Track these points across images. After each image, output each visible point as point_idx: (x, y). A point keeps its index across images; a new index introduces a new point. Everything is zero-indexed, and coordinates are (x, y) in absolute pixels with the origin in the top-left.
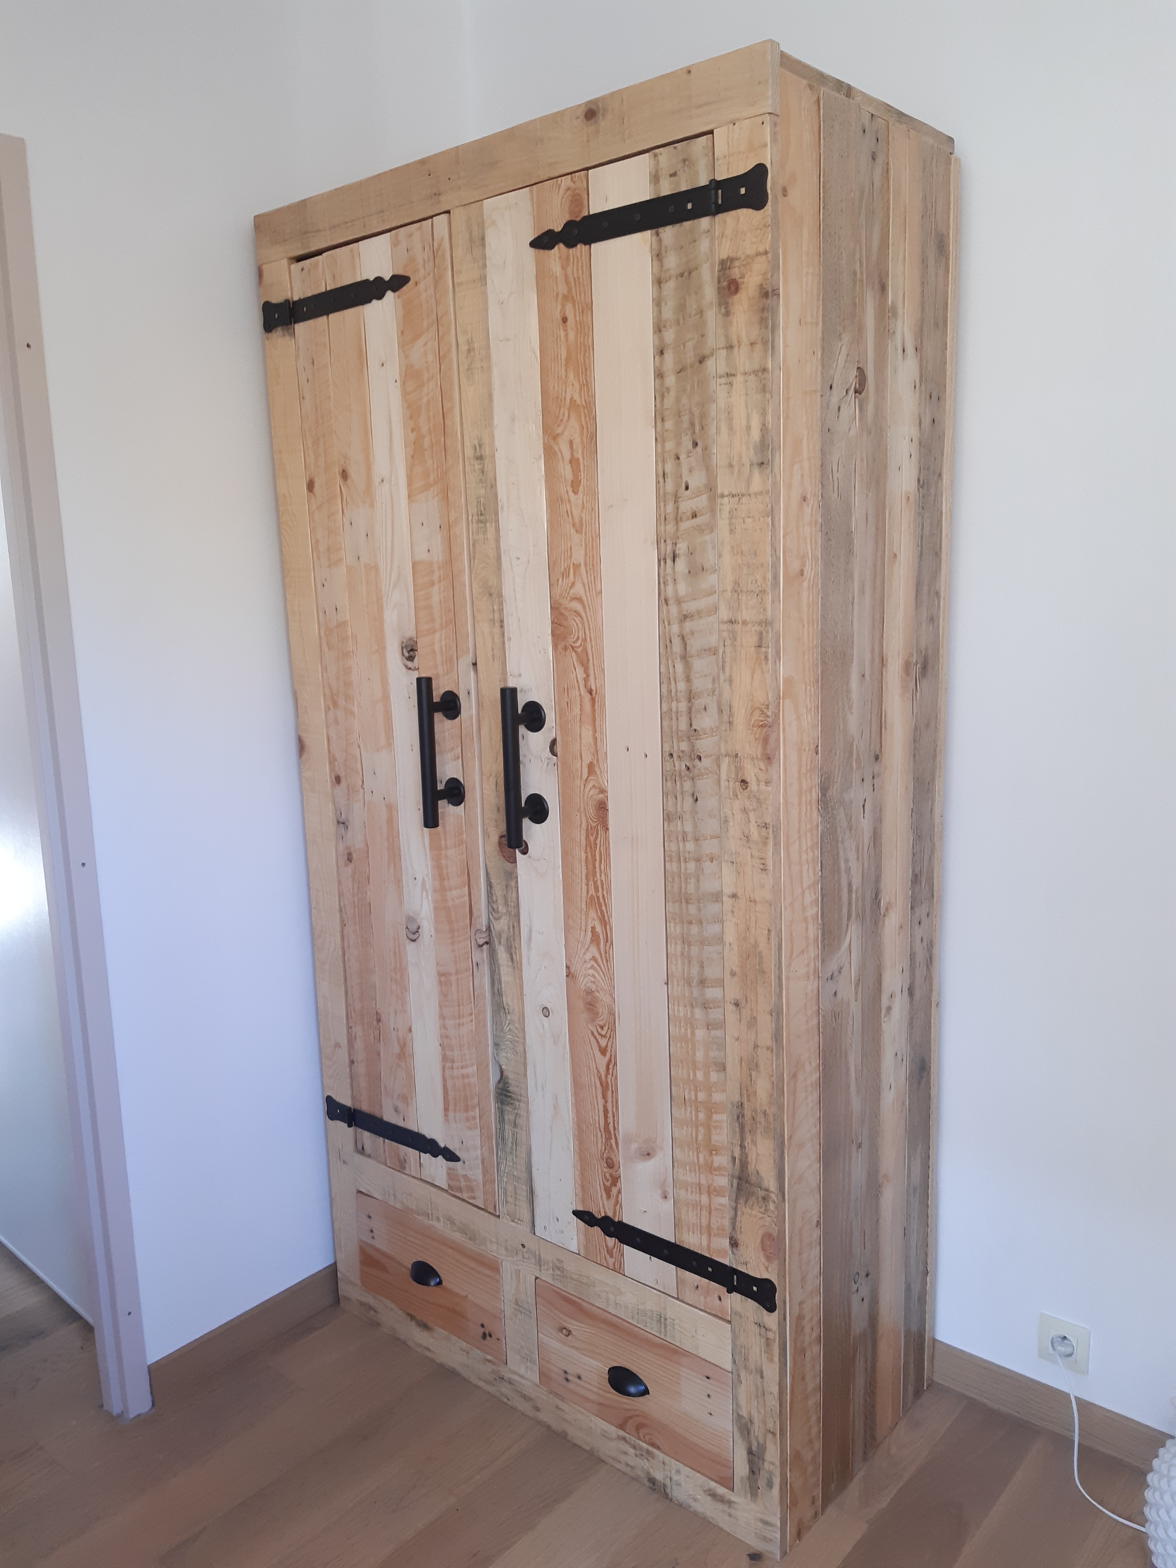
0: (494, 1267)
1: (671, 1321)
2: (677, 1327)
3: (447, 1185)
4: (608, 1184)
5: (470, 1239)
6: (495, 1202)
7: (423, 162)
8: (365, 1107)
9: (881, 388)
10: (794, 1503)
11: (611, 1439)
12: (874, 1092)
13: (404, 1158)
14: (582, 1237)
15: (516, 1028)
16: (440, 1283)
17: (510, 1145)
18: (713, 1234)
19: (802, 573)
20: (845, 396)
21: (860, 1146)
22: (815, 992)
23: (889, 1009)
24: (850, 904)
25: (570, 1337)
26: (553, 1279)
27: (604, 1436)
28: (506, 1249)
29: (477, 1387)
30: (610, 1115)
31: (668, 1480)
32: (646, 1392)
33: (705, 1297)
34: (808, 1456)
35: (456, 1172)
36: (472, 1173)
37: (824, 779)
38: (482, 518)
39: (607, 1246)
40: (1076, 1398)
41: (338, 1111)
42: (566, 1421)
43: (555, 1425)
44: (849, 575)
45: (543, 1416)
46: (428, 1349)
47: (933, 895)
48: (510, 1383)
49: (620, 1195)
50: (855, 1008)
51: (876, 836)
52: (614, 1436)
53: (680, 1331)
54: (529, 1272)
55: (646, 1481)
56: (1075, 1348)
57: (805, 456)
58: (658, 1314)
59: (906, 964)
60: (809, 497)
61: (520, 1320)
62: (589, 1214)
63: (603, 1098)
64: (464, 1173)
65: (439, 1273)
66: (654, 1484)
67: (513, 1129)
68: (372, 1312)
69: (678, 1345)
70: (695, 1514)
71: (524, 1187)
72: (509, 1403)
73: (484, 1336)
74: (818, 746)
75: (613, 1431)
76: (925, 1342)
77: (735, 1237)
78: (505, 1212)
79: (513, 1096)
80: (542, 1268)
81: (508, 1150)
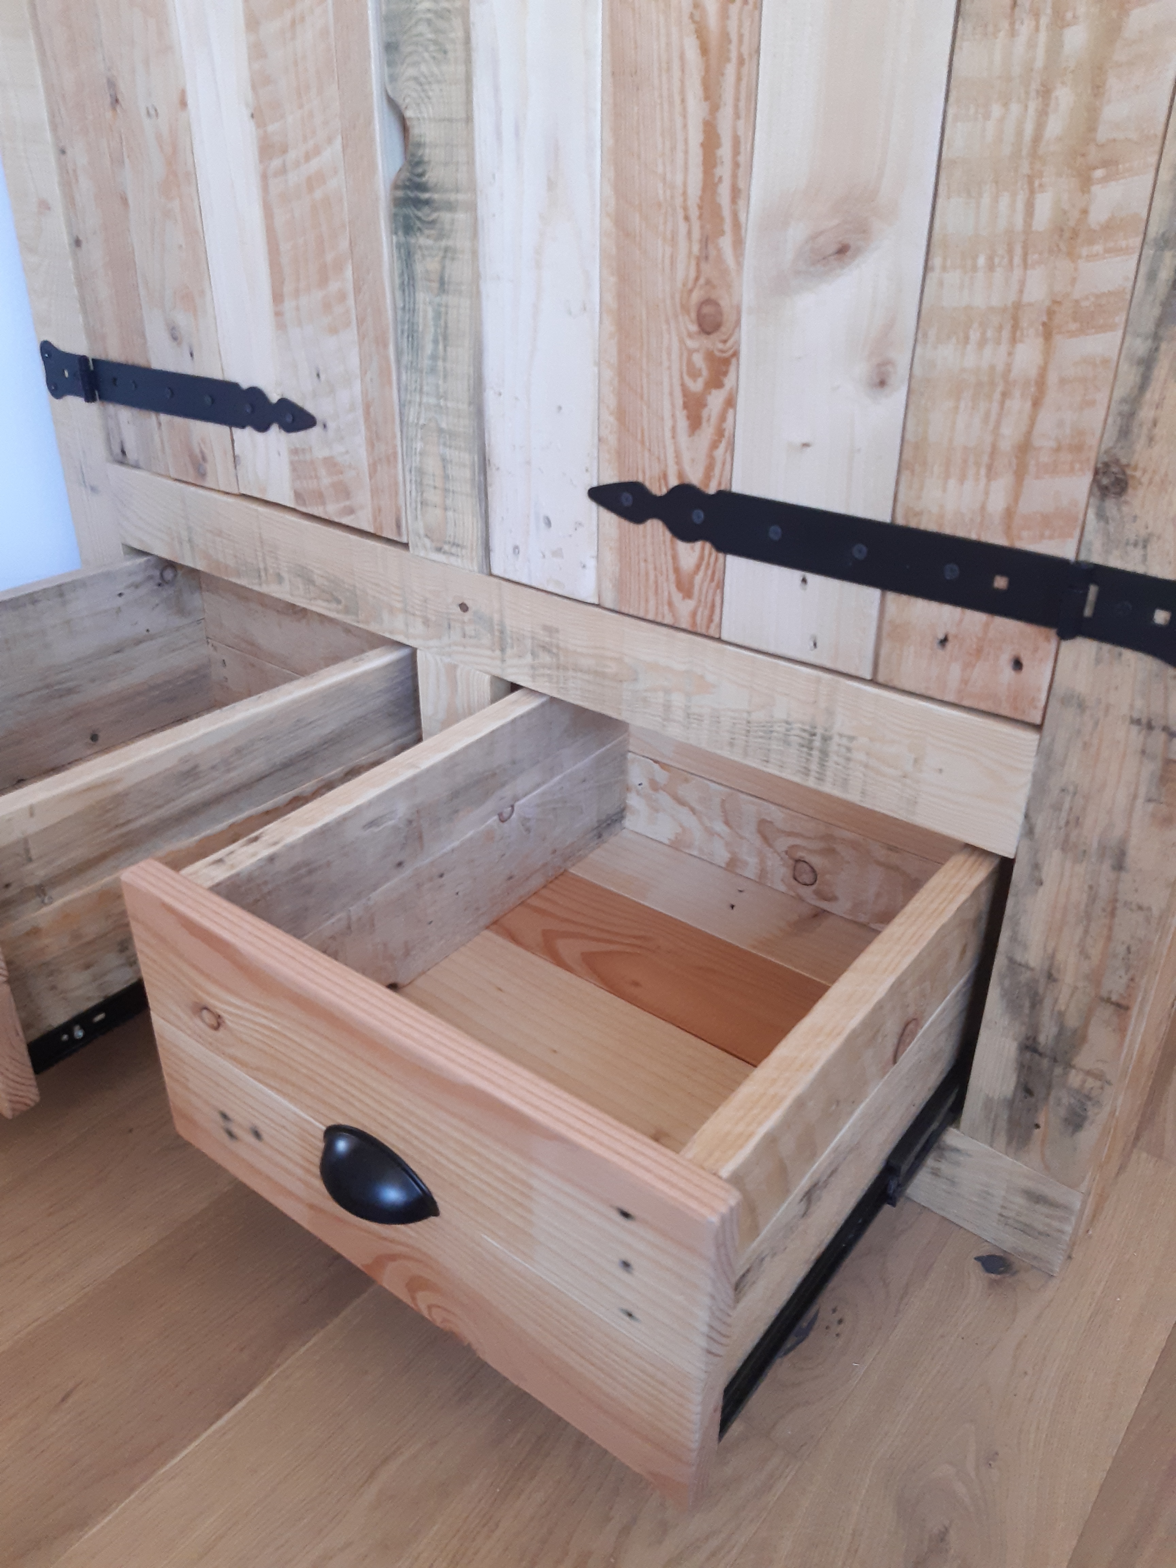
1: (844, 741)
2: (860, 756)
3: (292, 494)
4: (697, 386)
6: (398, 510)
8: (114, 352)
13: (202, 452)
14: (610, 557)
18: (1032, 468)
25: (220, 1032)
28: (426, 622)
30: (725, 152)
33: (967, 666)
35: (308, 457)
36: (342, 449)
39: (677, 570)
41: (66, 374)
49: (731, 411)
53: (866, 766)
54: (477, 669)
58: (807, 727)
62: (636, 489)
63: (707, 98)
64: (326, 453)
67: (437, 300)
71: (466, 457)
77: (1124, 461)
78: (422, 532)
79: (436, 196)
80: (509, 651)
81: (426, 363)
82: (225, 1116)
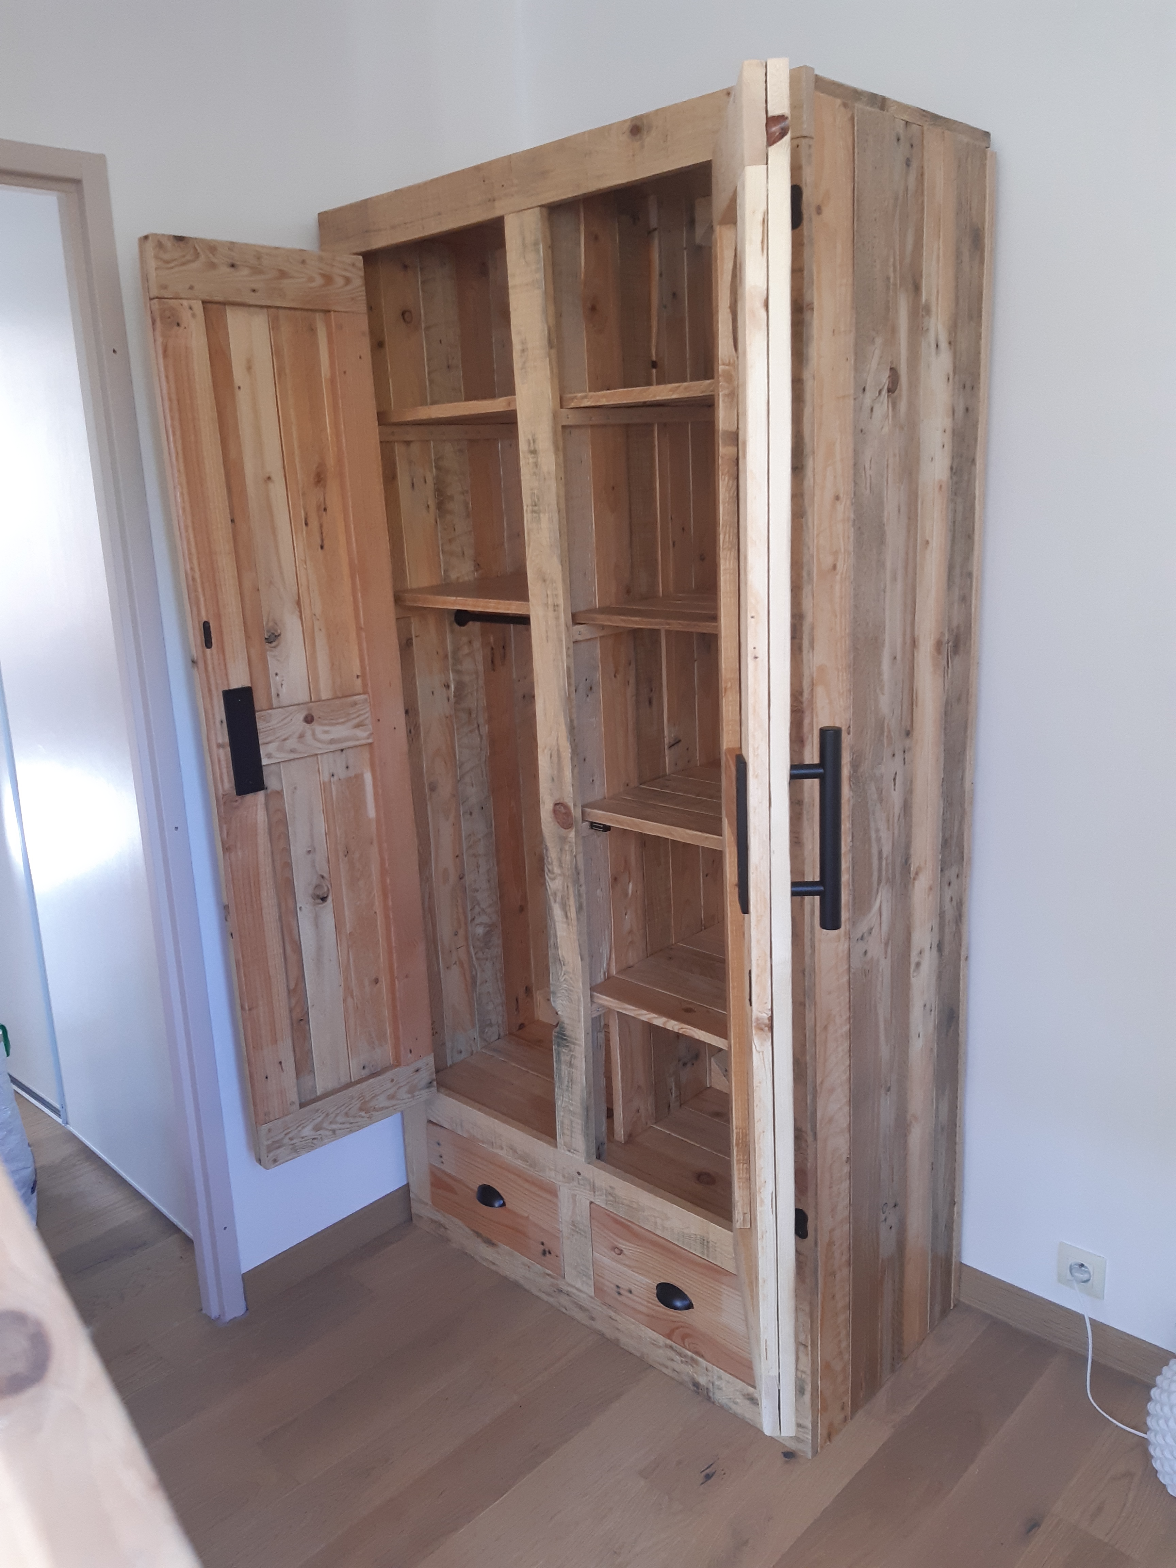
0: (553, 1192)
1: (713, 1244)
2: (718, 1250)
5: (531, 1166)
7: (477, 168)
9: (914, 384)
10: (825, 1408)
11: (660, 1347)
12: (902, 1040)
15: (571, 978)
16: (504, 1204)
17: (566, 1083)
19: (834, 567)
20: (877, 397)
21: (889, 1089)
22: (846, 952)
23: (918, 965)
24: (880, 870)
25: (621, 1256)
26: (606, 1204)
27: (653, 1344)
28: (564, 1176)
29: (538, 1298)
31: (711, 1385)
32: (690, 1306)
34: (838, 1366)
37: (856, 757)
38: (536, 508)
40: (1090, 1319)
42: (618, 1329)
43: (609, 1333)
44: (881, 564)
45: (598, 1325)
46: (494, 1264)
47: (963, 857)
48: (568, 1295)
50: (885, 966)
51: (907, 807)
52: (661, 1344)
53: (721, 1253)
54: (584, 1198)
55: (691, 1386)
56: (1092, 1274)
57: (838, 457)
58: (702, 1238)
59: (935, 922)
60: (841, 495)
61: (576, 1239)
65: (502, 1195)
66: (698, 1388)
67: (569, 1069)
68: (442, 1229)
69: (719, 1264)
70: (735, 1415)
71: (579, 1121)
72: (567, 1312)
73: (544, 1253)
74: (849, 727)
75: (662, 1340)
76: (951, 1265)
78: (563, 1144)
79: (569, 1039)
80: (597, 1193)
81: (564, 1087)
82: (618, 1287)
